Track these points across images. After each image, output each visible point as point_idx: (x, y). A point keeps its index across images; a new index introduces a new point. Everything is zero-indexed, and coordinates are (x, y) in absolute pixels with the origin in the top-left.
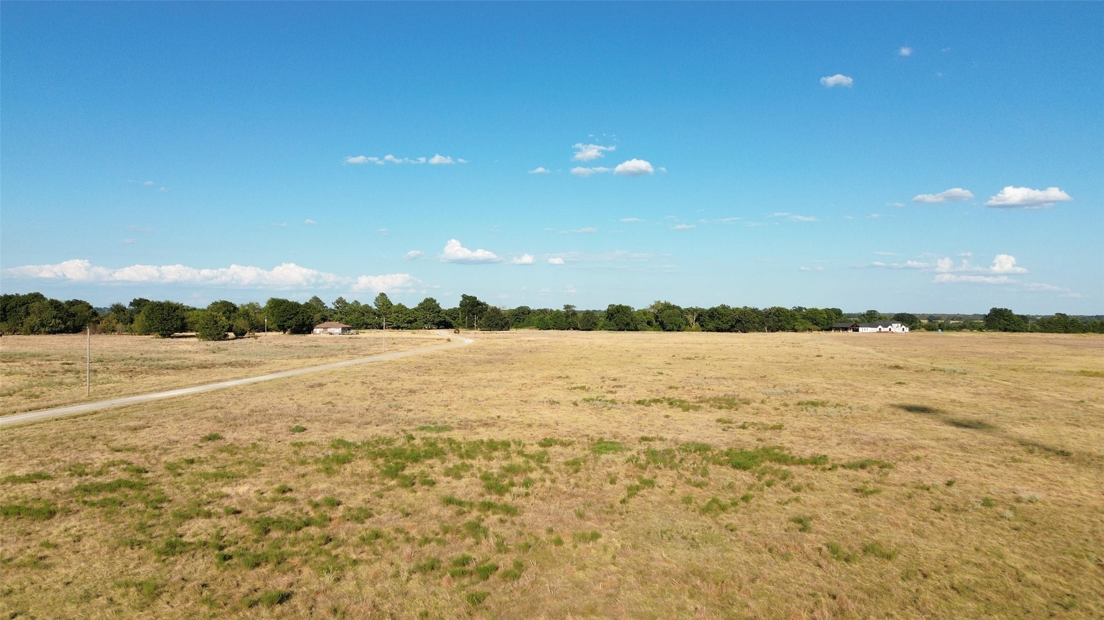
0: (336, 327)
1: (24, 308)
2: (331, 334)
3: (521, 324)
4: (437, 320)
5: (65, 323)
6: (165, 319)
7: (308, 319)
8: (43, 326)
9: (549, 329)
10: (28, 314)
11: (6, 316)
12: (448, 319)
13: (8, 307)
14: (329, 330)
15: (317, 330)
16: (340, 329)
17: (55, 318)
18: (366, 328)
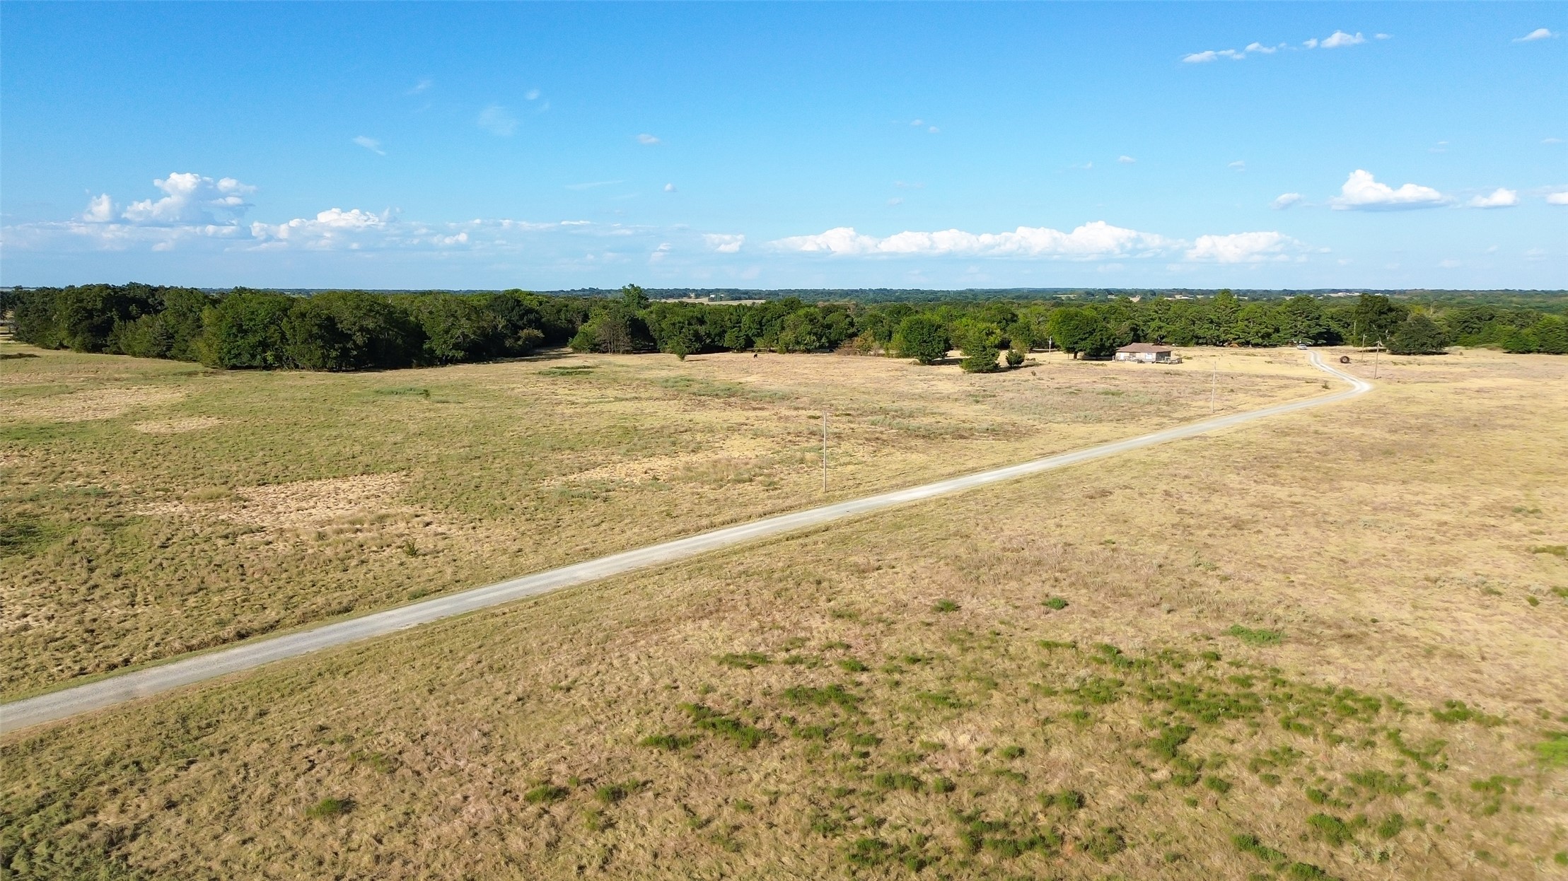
0: (1149, 352)
1: (779, 321)
2: (1141, 362)
3: (1473, 337)
4: (1314, 331)
5: (819, 340)
6: (925, 342)
7: (1108, 339)
8: (798, 343)
9: (1529, 352)
10: (783, 328)
11: (762, 330)
12: (1335, 327)
13: (764, 321)
14: (1138, 356)
15: (1121, 355)
16: (1154, 355)
17: (809, 333)
18: (1198, 344)
